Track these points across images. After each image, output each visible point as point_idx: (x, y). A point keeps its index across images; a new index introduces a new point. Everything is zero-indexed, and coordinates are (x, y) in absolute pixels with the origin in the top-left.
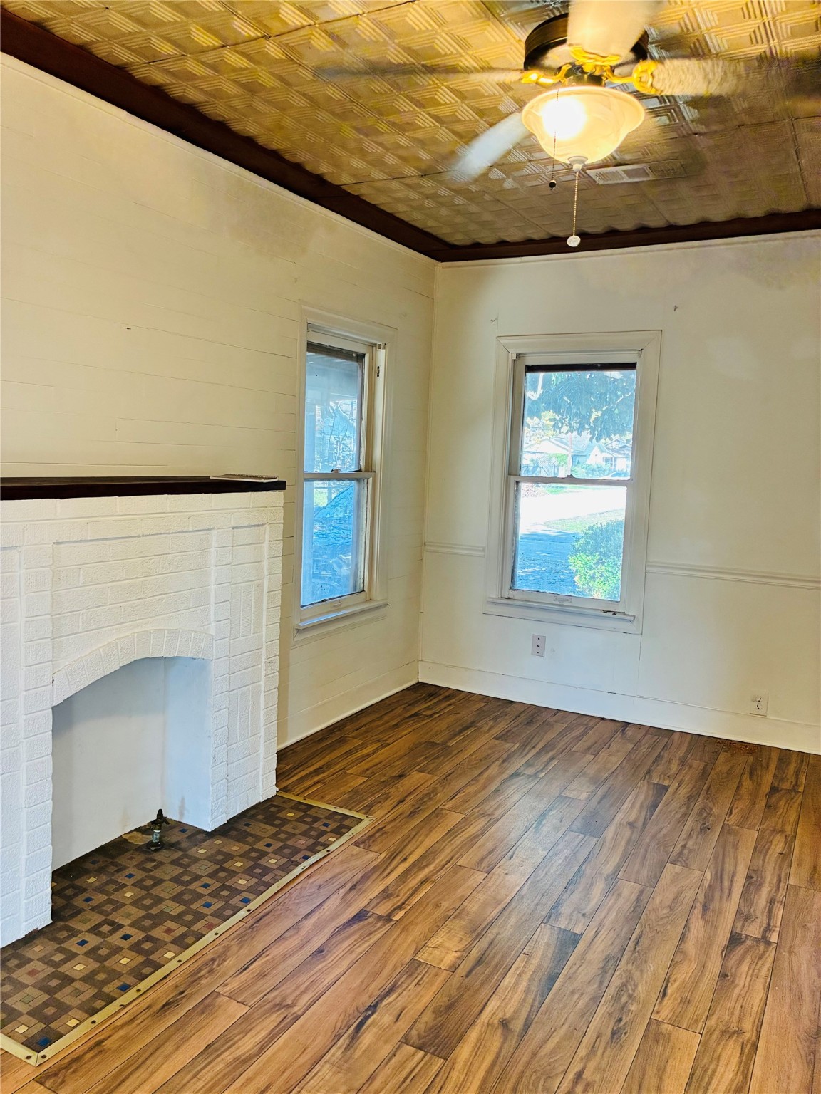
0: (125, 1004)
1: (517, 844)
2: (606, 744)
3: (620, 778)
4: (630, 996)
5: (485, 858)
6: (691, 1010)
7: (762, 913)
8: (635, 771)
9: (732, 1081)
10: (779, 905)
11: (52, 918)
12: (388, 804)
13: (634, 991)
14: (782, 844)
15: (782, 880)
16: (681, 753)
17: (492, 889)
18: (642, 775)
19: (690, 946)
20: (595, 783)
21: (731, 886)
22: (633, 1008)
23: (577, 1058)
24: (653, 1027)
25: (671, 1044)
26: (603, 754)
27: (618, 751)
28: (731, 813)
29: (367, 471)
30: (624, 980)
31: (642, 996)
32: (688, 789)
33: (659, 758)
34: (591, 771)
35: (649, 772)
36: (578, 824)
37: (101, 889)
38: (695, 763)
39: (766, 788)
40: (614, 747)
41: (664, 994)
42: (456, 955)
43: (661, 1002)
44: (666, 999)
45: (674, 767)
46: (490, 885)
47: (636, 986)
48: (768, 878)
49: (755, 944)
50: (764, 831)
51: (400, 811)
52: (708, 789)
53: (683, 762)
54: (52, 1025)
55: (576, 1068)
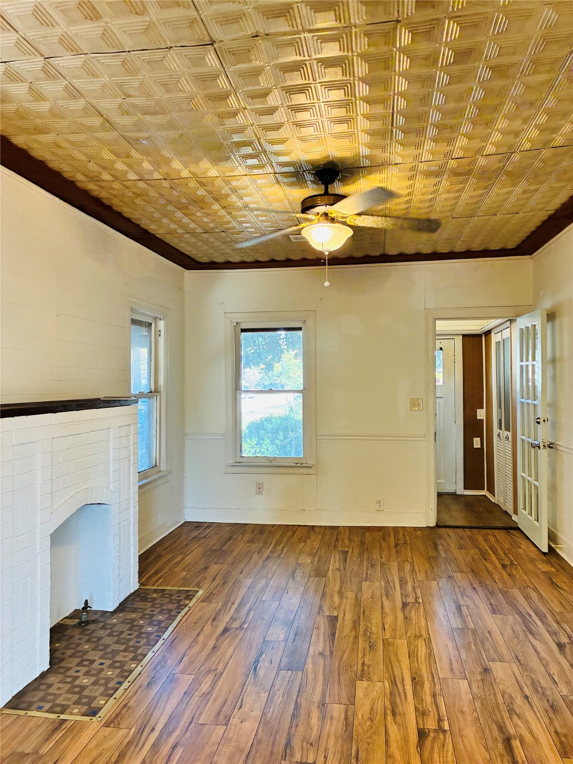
0: (127, 688)
1: (287, 587)
2: (308, 536)
3: (323, 551)
4: (371, 633)
5: (220, 711)
6: (398, 632)
7: (432, 706)
8: (328, 547)
9: (426, 653)
10: (440, 696)
11: (50, 665)
12: (208, 581)
13: (371, 631)
14: (409, 565)
15: (434, 675)
16: (347, 535)
17: (234, 740)
18: (332, 548)
19: (387, 610)
20: (312, 555)
21: (404, 690)
22: (374, 636)
23: (359, 659)
24: (385, 641)
25: (396, 645)
26: (308, 541)
27: (315, 539)
28: (382, 557)
29: (155, 392)
30: (365, 628)
31: (375, 631)
32: (358, 550)
33: (337, 539)
34: (307, 549)
35: (335, 546)
36: (313, 573)
37: (67, 648)
38: (356, 539)
39: (393, 544)
40: (312, 538)
41: (385, 629)
42: (284, 635)
43: (384, 632)
44: (386, 631)
45: (347, 542)
46: (230, 736)
47: (371, 629)
48: (409, 579)
49: (436, 734)
50: (399, 562)
51: (216, 584)
52: (367, 549)
53: (350, 540)
54: (92, 705)
55: (360, 662)
